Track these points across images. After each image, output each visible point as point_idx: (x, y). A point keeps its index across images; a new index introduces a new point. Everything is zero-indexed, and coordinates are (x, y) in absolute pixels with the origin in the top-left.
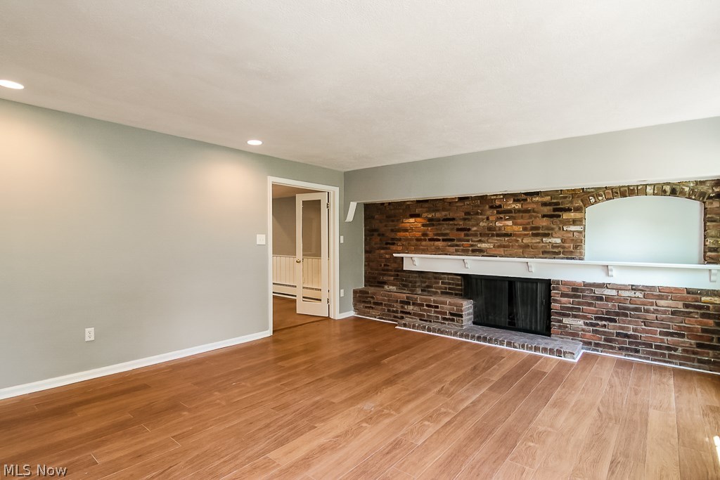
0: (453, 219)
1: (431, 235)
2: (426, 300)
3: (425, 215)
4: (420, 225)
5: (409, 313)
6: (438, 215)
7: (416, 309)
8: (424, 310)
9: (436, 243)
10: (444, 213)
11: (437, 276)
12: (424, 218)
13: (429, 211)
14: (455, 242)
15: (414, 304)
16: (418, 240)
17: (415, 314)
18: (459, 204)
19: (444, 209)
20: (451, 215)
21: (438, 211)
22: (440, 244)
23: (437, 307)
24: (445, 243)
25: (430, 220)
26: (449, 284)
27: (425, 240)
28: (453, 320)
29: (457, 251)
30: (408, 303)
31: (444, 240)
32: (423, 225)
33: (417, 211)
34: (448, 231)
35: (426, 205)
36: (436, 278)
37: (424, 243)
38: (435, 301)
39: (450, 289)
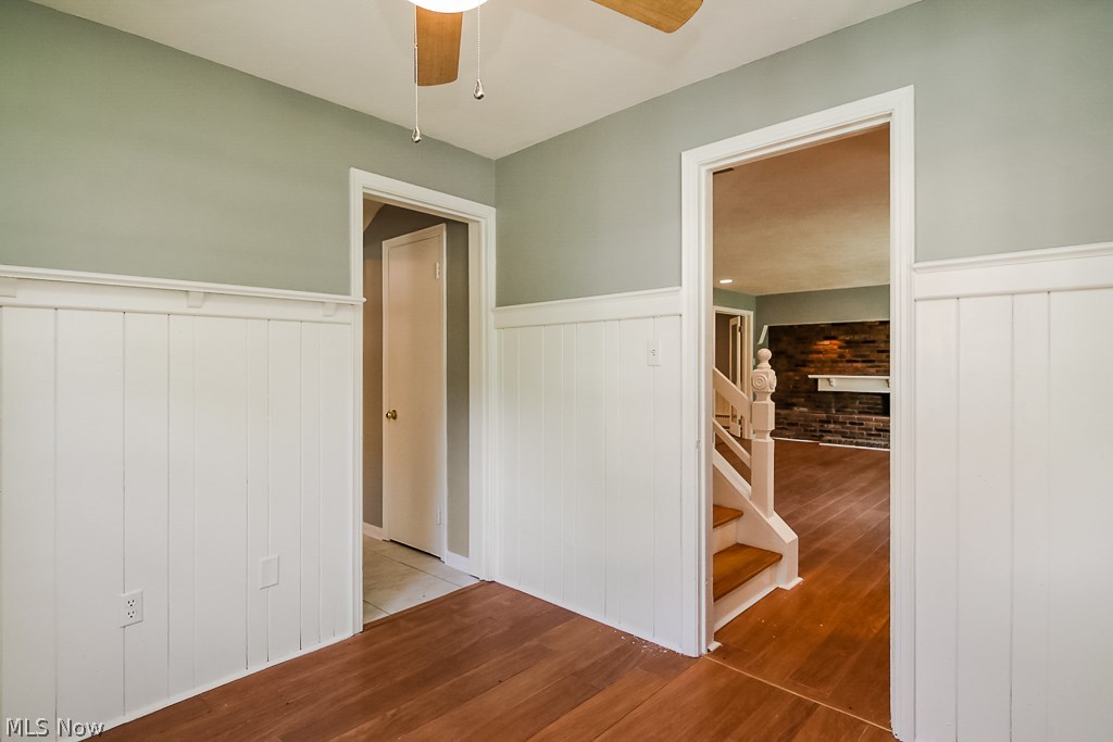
0: (873, 342)
1: (848, 357)
2: (849, 418)
3: (842, 337)
4: (836, 347)
5: (830, 432)
6: (857, 338)
7: (838, 426)
8: (847, 428)
9: (855, 365)
10: (863, 336)
11: (854, 396)
12: (841, 340)
13: (846, 333)
14: (876, 364)
15: (835, 422)
16: (834, 361)
17: (837, 432)
18: (881, 328)
19: (864, 332)
20: (872, 338)
21: (856, 333)
22: (859, 365)
23: (862, 424)
24: (864, 365)
25: (848, 342)
26: (868, 403)
27: (842, 362)
28: (879, 435)
29: (877, 371)
30: (829, 422)
31: (863, 362)
32: (840, 348)
33: (833, 334)
34: (867, 353)
35: (844, 328)
36: (852, 398)
37: (840, 365)
38: (858, 419)
39: (868, 408)
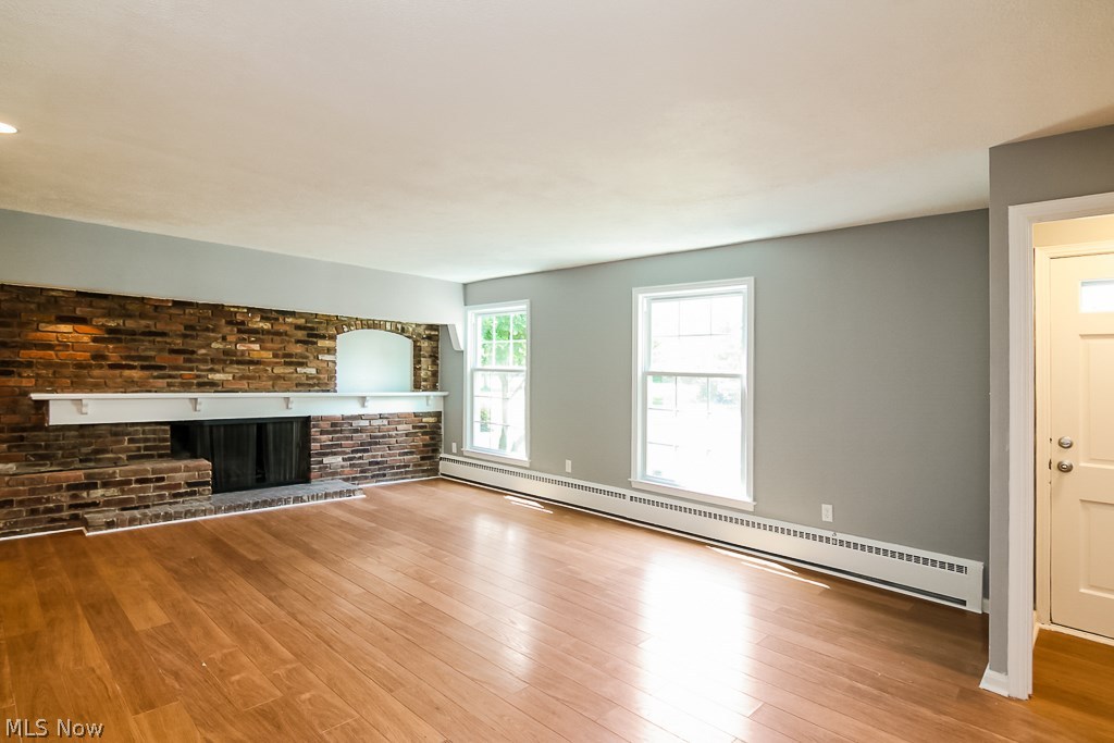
0: (163, 334)
1: (114, 357)
2: (135, 472)
3: (101, 321)
4: (86, 339)
5: (95, 504)
6: (130, 324)
7: (113, 492)
8: (132, 491)
9: (127, 373)
10: (143, 322)
12: (97, 327)
13: (109, 314)
14: (167, 372)
15: (106, 485)
16: (80, 366)
17: (108, 503)
18: (173, 311)
19: (142, 316)
20: (160, 327)
21: (130, 316)
22: (136, 374)
23: (162, 479)
24: (147, 373)
25: (111, 331)
26: (146, 440)
27: (101, 367)
28: (193, 493)
29: (169, 385)
30: (94, 486)
31: (143, 368)
32: (95, 340)
33: (79, 312)
34: (153, 353)
35: (104, 303)
36: (116, 434)
37: (96, 372)
38: (154, 472)
39: (146, 448)
